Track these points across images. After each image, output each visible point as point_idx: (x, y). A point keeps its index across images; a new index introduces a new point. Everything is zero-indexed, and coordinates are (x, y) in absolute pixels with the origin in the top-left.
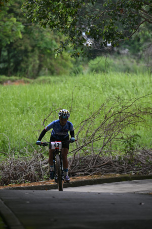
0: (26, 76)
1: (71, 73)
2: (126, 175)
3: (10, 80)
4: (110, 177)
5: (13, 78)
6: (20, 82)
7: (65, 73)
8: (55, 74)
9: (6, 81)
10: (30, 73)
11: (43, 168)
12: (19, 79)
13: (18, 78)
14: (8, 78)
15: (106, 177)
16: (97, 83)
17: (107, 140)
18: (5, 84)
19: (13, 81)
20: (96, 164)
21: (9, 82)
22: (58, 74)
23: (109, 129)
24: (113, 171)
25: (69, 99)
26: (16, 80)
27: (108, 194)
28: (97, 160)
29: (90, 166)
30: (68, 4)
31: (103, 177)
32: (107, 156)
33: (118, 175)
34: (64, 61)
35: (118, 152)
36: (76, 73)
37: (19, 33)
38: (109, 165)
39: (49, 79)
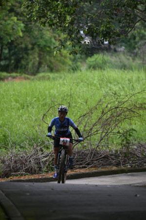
0: (27, 73)
1: (69, 70)
2: (122, 167)
4: (107, 170)
5: (14, 74)
6: (21, 78)
7: (64, 70)
8: (54, 71)
9: (7, 78)
10: (30, 70)
11: (42, 161)
12: (20, 76)
14: (9, 75)
15: (103, 170)
16: (94, 80)
17: (104, 134)
18: (6, 80)
19: (14, 78)
21: (10, 78)
22: (57, 71)
23: (106, 124)
24: (110, 164)
25: (67, 95)
26: (17, 76)
27: (105, 186)
28: (95, 153)
29: (88, 160)
30: (67, 4)
31: (100, 169)
32: (104, 150)
33: (114, 168)
34: (63, 58)
35: (114, 146)
36: (75, 69)
37: (19, 32)
38: (106, 159)
39: (49, 76)
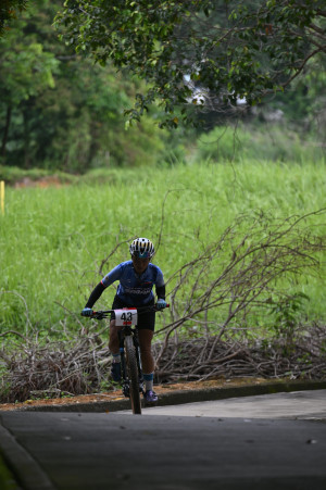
0: (64, 168)
1: (159, 162)
2: (278, 379)
3: (28, 176)
4: (243, 384)
5: (36, 172)
6: (50, 181)
7: (147, 162)
8: (125, 163)
9: (20, 180)
10: (73, 162)
11: (99, 366)
12: (49, 175)
13: (45, 172)
14: (24, 172)
15: (235, 384)
16: (215, 184)
17: (237, 305)
18: (17, 185)
19: (36, 179)
20: (213, 357)
21: (26, 181)
22: (133, 164)
23: (241, 283)
24: (251, 372)
25: (155, 218)
26: (42, 176)
27: (240, 421)
28: (216, 348)
29: (201, 362)
30: (154, 14)
31: (229, 384)
32: (236, 340)
33: (260, 381)
34: (145, 136)
35: (260, 330)
36: (171, 161)
37: (47, 77)
38: (242, 360)
39: (113, 175)
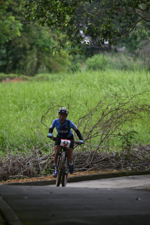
0: (25, 73)
1: (68, 71)
2: (123, 170)
3: (8, 77)
4: (107, 172)
5: (12, 75)
6: (19, 79)
7: (63, 70)
8: (53, 71)
9: (5, 79)
10: (29, 71)
11: (41, 164)
12: (18, 76)
13: (16, 75)
14: (6, 75)
15: (103, 173)
16: (94, 81)
17: (104, 136)
18: (3, 81)
19: (12, 78)
20: (93, 160)
21: (7, 79)
22: (56, 72)
23: (106, 126)
24: (111, 167)
25: (67, 96)
26: (15, 77)
28: (95, 156)
29: (88, 162)
30: (66, 3)
31: (100, 172)
32: (104, 152)
33: (115, 171)
34: (62, 59)
35: (115, 148)
36: (74, 70)
37: (17, 31)
38: (106, 161)
39: (47, 76)
